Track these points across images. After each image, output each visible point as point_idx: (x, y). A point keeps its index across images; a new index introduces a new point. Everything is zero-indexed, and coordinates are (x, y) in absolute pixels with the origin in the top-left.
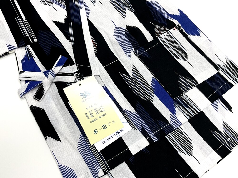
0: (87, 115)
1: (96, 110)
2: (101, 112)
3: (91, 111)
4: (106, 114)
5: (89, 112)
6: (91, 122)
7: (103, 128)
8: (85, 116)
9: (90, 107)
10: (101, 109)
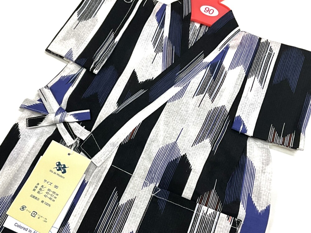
0: (37, 186)
1: (48, 192)
2: (50, 199)
3: (44, 187)
4: (50, 206)
5: (42, 186)
6: (31, 196)
7: (32, 213)
8: (36, 185)
9: (49, 183)
10: (54, 196)
